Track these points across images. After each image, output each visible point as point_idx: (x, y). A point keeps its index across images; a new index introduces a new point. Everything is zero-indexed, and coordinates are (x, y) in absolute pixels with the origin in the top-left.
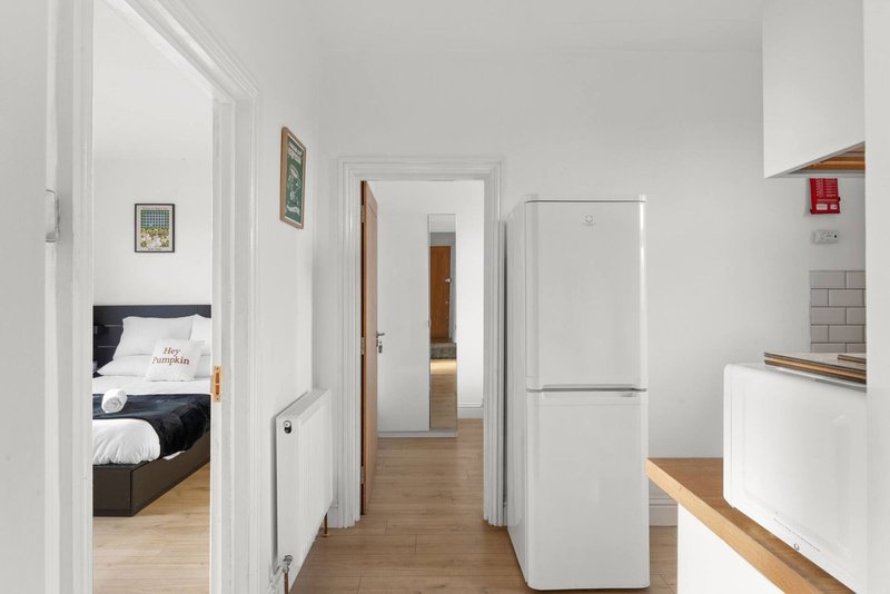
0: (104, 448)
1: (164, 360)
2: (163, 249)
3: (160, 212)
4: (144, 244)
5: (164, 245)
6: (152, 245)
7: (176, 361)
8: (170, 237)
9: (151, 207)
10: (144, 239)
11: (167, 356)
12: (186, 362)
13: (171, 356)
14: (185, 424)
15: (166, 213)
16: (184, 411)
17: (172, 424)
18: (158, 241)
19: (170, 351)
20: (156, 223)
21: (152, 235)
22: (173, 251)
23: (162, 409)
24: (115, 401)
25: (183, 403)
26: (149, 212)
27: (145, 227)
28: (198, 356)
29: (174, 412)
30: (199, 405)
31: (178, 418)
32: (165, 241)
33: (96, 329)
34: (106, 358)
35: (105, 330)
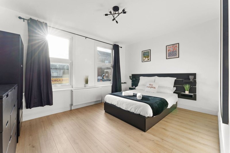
0: (138, 110)
1: (149, 87)
2: (148, 61)
3: (147, 52)
4: (144, 60)
5: (148, 60)
6: (145, 60)
7: (152, 87)
11: (150, 86)
12: (155, 88)
13: (151, 86)
14: (159, 107)
15: (149, 52)
16: (158, 103)
18: (147, 59)
19: (150, 85)
20: (147, 55)
21: (145, 58)
22: (150, 61)
24: (140, 96)
25: (157, 100)
26: (145, 52)
27: (144, 57)
28: (157, 87)
29: (155, 103)
30: (162, 101)
31: (157, 105)
32: (148, 59)
33: (134, 79)
34: (136, 85)
35: (136, 79)
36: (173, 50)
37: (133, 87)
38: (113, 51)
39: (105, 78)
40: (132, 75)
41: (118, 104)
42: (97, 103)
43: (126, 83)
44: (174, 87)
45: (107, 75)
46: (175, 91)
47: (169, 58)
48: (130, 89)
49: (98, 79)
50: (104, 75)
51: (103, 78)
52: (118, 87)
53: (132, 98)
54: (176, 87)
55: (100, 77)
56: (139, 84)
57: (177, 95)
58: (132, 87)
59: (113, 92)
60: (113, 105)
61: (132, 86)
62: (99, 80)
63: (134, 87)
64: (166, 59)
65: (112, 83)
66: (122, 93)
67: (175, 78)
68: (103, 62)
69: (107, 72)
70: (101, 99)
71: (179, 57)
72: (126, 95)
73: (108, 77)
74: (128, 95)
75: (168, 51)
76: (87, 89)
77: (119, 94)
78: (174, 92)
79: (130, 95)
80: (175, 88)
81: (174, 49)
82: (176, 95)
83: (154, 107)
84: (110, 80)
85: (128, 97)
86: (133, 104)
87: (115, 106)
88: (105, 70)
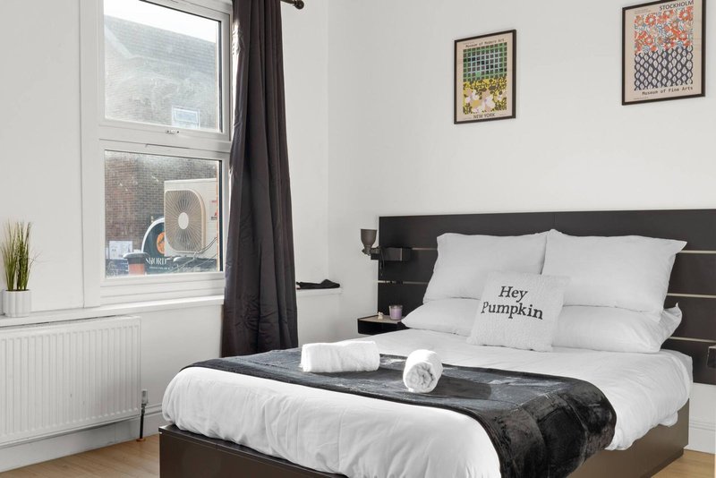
0: (404, 462)
1: (500, 309)
2: (498, 114)
3: (493, 48)
4: (468, 109)
5: (499, 107)
6: (479, 110)
7: (521, 311)
8: (508, 91)
9: (478, 43)
10: (467, 100)
11: (504, 301)
12: (538, 314)
13: (511, 302)
14: (547, 438)
15: (502, 48)
16: (545, 409)
17: (524, 434)
18: (489, 101)
19: (508, 292)
20: (486, 68)
21: (480, 91)
22: (514, 116)
23: (501, 398)
24: (424, 371)
25: (542, 391)
26: (475, 51)
27: (470, 84)
28: (551, 311)
29: (525, 407)
30: (571, 399)
31: (533, 423)
32: (500, 99)
33: (398, 254)
34: (412, 300)
35: (412, 257)
36: (668, 40)
37: (386, 313)
38: (236, 28)
39: (168, 249)
40: (384, 221)
41: (263, 429)
42: (102, 441)
43: (337, 286)
44: (669, 304)
45: (183, 221)
46: (677, 332)
47: (639, 95)
48: (367, 328)
49: (108, 261)
50: (159, 228)
51: (152, 249)
52: (274, 319)
53: (371, 386)
54: (684, 305)
55: (128, 244)
56: (434, 288)
57: (689, 359)
58: (381, 318)
59: (228, 348)
60: (230, 442)
61: (383, 308)
62: (115, 266)
63: (395, 311)
64: (624, 103)
65: (223, 283)
66: (298, 355)
67: (679, 246)
68: (149, 116)
69: (185, 201)
70: (138, 410)
71: (703, 94)
72: (329, 370)
73: (188, 238)
74: (339, 369)
75: (638, 46)
76: (24, 332)
77: (278, 363)
78: (668, 345)
79: (359, 367)
80: (676, 316)
81: (677, 33)
82: (681, 364)
83: (514, 437)
84: (205, 264)
85: (340, 383)
86: (372, 424)
87: (242, 447)
88: (171, 186)
